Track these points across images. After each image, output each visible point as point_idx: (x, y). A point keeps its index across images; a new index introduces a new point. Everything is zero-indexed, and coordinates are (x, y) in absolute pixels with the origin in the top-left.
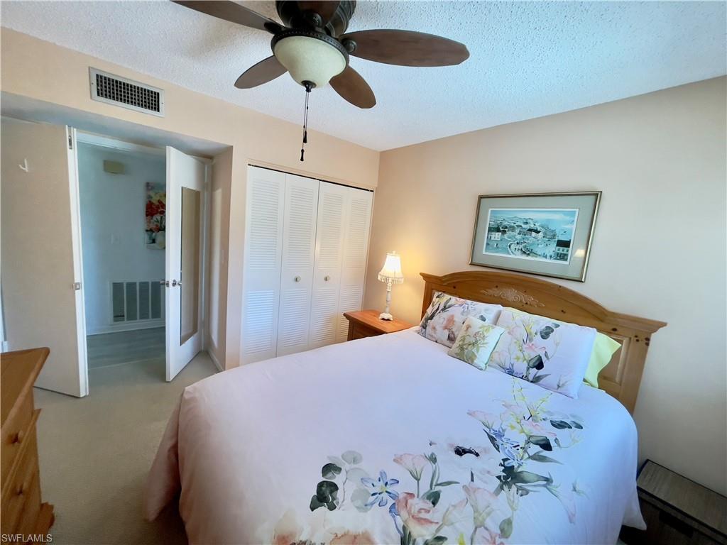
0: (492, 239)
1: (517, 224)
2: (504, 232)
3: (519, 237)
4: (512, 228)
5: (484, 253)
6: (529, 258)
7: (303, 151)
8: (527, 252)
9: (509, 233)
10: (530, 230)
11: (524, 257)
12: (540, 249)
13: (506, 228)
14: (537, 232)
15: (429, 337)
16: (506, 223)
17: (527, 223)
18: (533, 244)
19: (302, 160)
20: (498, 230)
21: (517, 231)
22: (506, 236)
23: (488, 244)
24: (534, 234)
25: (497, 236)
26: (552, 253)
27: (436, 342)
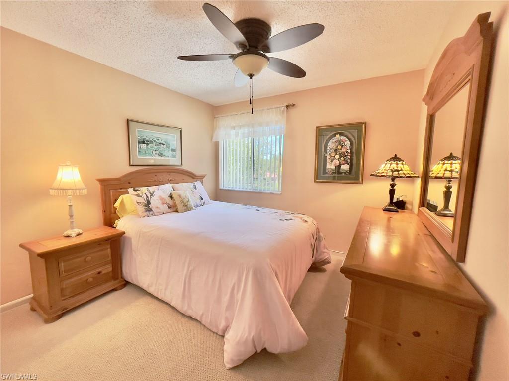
0: (141, 148)
1: (154, 140)
2: (147, 144)
3: (155, 147)
4: (152, 142)
5: (138, 157)
6: (162, 158)
7: (252, 109)
8: (161, 155)
9: (150, 145)
10: (160, 143)
11: (160, 158)
12: (165, 153)
13: (148, 142)
14: (164, 145)
15: (158, 214)
16: (147, 139)
17: (158, 140)
18: (162, 150)
19: (252, 113)
20: (144, 143)
21: (154, 143)
22: (149, 147)
23: (139, 151)
24: (162, 145)
25: (143, 146)
26: (170, 155)
27: (163, 214)
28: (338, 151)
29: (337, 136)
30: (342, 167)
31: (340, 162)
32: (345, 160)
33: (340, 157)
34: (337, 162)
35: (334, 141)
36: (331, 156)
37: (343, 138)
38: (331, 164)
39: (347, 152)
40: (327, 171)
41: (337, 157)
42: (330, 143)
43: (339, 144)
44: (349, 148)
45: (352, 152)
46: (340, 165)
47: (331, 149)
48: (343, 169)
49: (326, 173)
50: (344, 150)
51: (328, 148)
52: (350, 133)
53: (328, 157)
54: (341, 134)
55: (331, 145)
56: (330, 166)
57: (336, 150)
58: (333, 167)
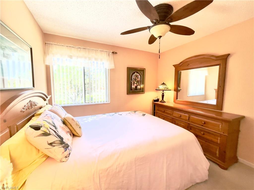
28: (136, 80)
29: (136, 73)
30: (138, 87)
31: (137, 85)
32: (138, 84)
33: (137, 83)
34: (135, 85)
35: (135, 75)
36: (134, 82)
37: (138, 74)
38: (133, 86)
39: (139, 80)
40: (132, 89)
41: (136, 82)
42: (133, 76)
43: (136, 77)
44: (140, 79)
45: (141, 81)
46: (137, 86)
47: (133, 79)
48: (138, 88)
49: (132, 90)
50: (138, 80)
51: (132, 78)
52: (140, 72)
53: (132, 82)
54: (137, 72)
55: (133, 77)
56: (133, 87)
57: (135, 79)
58: (134, 87)
